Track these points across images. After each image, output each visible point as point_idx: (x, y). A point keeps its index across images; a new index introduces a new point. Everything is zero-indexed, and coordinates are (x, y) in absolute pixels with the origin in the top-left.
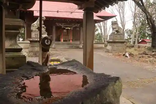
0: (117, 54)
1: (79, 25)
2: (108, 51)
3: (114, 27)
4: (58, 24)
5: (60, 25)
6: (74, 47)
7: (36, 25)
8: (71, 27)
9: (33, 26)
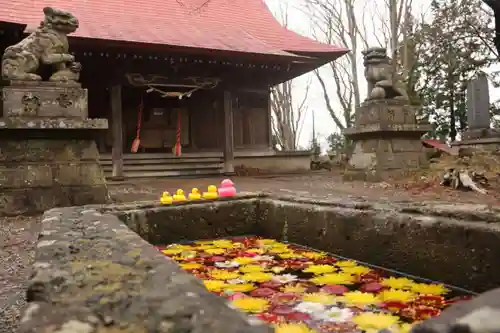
0: (410, 182)
1: (217, 81)
2: (360, 175)
3: (376, 71)
4: (135, 79)
5: (142, 80)
6: (198, 172)
7: (25, 52)
8: (189, 90)
9: (12, 58)
